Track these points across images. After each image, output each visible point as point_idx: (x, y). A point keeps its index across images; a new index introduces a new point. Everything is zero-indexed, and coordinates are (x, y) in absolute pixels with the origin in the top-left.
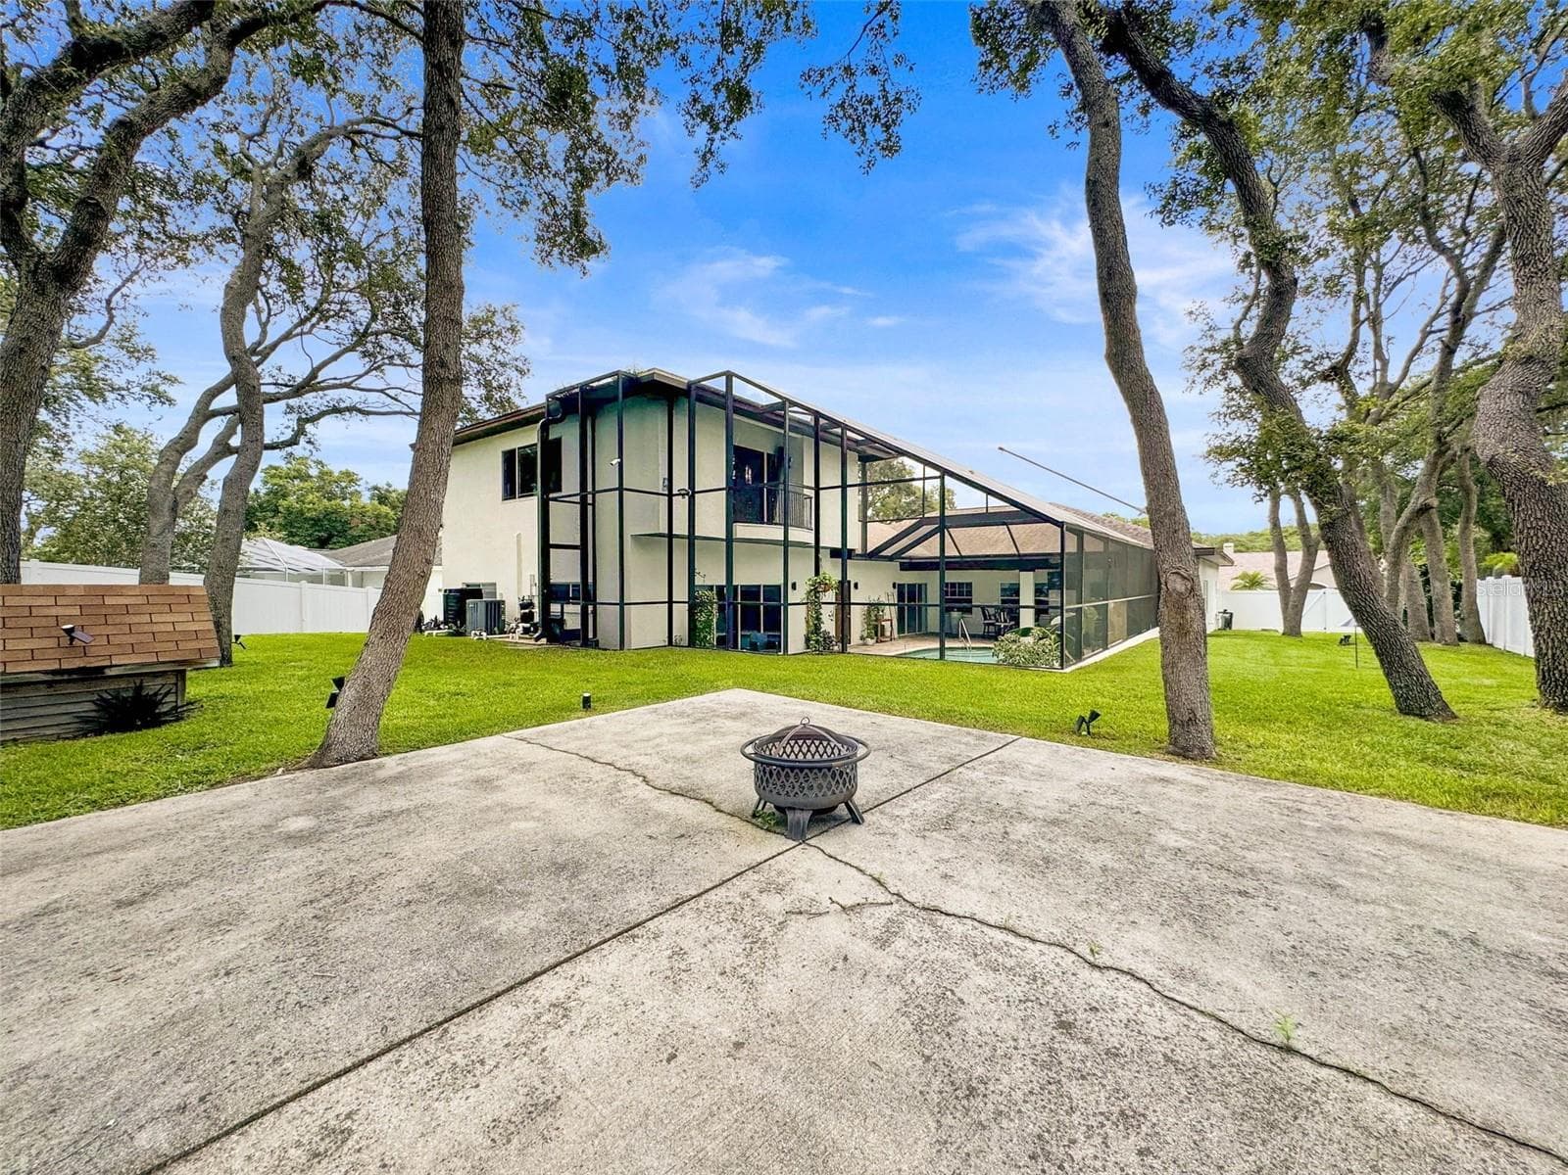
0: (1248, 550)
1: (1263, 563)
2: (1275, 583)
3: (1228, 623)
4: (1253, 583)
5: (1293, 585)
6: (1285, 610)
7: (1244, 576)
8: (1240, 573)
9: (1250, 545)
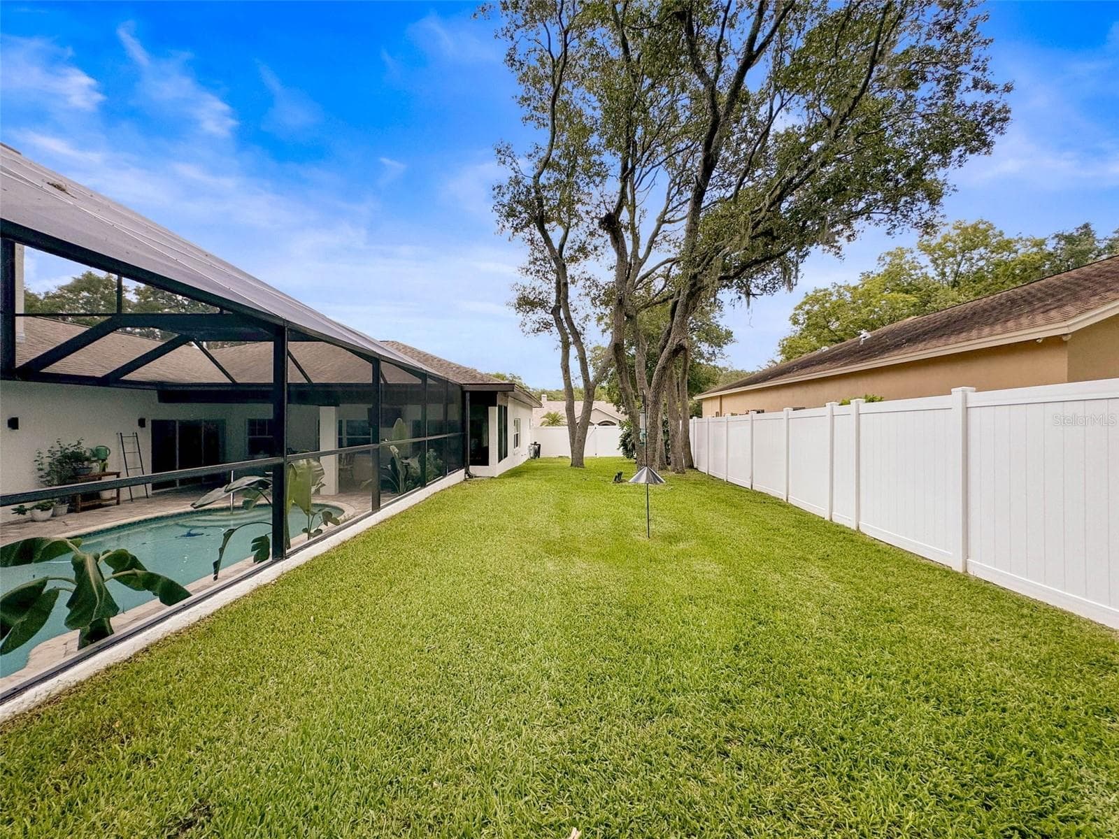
0: (555, 399)
1: (560, 408)
2: (566, 420)
3: (537, 453)
4: (554, 421)
5: (578, 421)
6: (572, 445)
7: (548, 415)
8: (545, 413)
9: (556, 396)
